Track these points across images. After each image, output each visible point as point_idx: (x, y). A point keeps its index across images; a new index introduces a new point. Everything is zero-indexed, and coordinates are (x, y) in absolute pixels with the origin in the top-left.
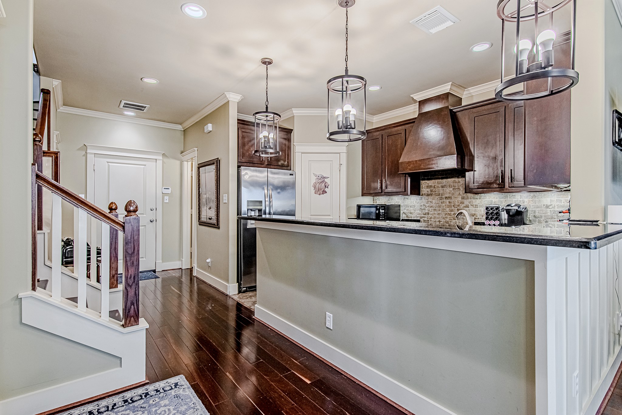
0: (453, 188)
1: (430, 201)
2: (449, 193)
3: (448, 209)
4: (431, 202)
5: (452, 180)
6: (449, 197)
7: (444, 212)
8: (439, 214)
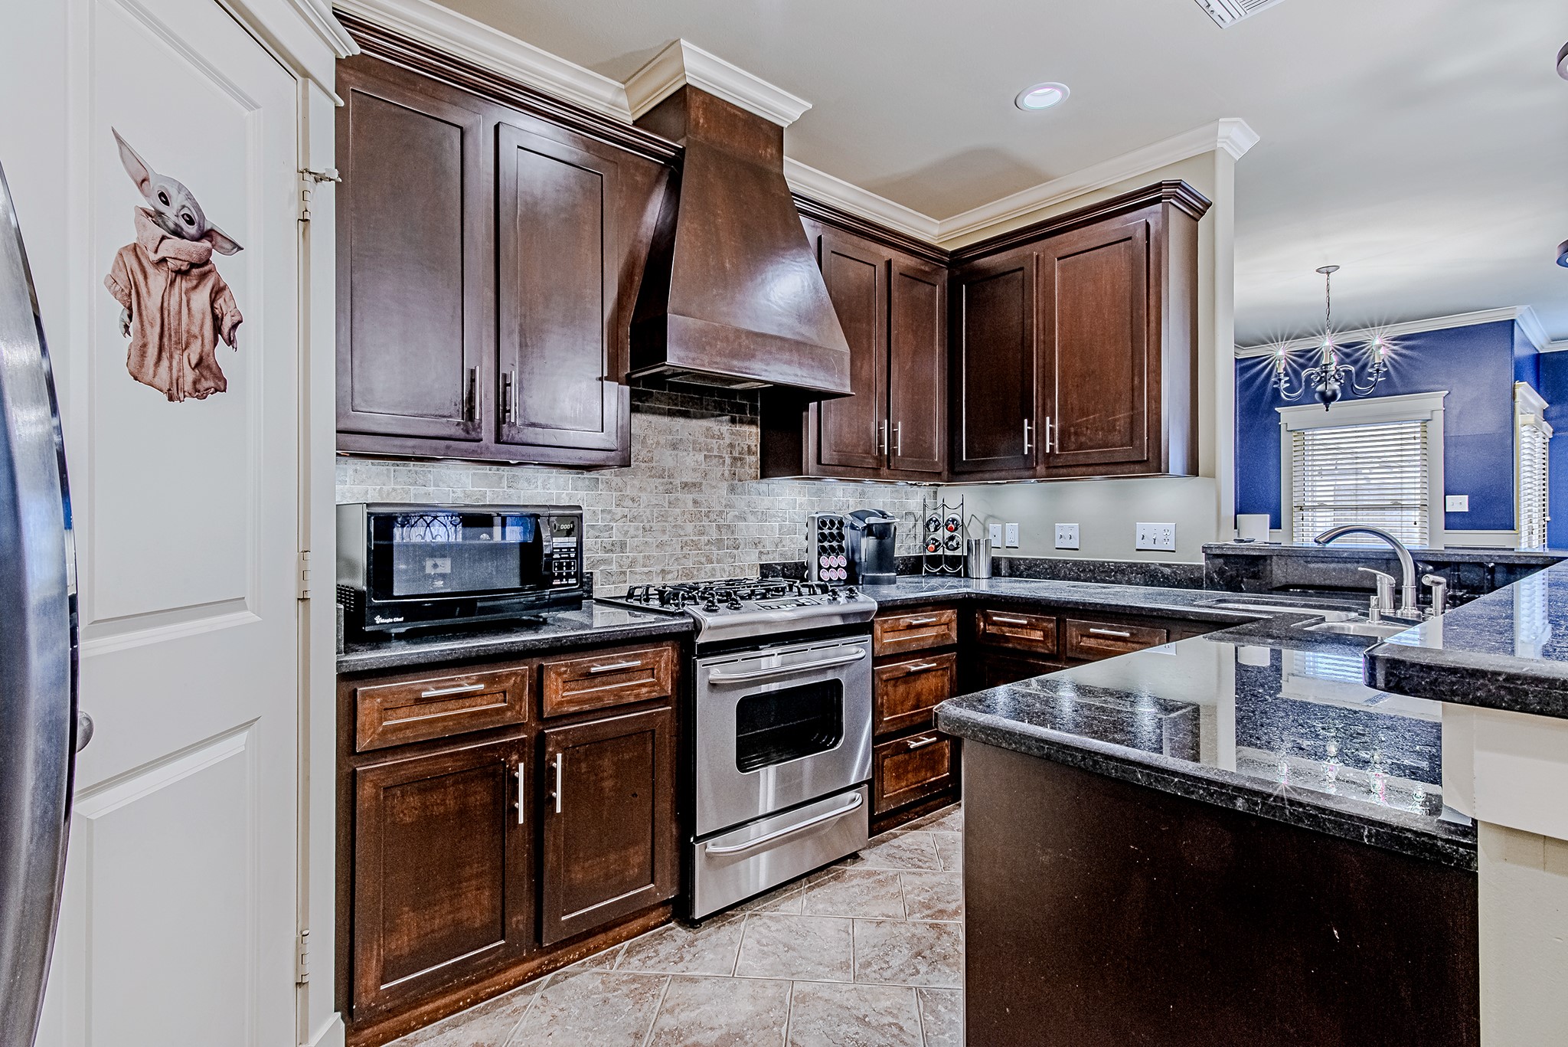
0: (706, 453)
1: (631, 495)
2: (694, 470)
3: (689, 528)
4: (633, 500)
5: (700, 426)
6: (694, 485)
7: (680, 539)
8: (661, 545)
